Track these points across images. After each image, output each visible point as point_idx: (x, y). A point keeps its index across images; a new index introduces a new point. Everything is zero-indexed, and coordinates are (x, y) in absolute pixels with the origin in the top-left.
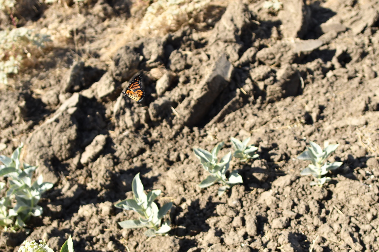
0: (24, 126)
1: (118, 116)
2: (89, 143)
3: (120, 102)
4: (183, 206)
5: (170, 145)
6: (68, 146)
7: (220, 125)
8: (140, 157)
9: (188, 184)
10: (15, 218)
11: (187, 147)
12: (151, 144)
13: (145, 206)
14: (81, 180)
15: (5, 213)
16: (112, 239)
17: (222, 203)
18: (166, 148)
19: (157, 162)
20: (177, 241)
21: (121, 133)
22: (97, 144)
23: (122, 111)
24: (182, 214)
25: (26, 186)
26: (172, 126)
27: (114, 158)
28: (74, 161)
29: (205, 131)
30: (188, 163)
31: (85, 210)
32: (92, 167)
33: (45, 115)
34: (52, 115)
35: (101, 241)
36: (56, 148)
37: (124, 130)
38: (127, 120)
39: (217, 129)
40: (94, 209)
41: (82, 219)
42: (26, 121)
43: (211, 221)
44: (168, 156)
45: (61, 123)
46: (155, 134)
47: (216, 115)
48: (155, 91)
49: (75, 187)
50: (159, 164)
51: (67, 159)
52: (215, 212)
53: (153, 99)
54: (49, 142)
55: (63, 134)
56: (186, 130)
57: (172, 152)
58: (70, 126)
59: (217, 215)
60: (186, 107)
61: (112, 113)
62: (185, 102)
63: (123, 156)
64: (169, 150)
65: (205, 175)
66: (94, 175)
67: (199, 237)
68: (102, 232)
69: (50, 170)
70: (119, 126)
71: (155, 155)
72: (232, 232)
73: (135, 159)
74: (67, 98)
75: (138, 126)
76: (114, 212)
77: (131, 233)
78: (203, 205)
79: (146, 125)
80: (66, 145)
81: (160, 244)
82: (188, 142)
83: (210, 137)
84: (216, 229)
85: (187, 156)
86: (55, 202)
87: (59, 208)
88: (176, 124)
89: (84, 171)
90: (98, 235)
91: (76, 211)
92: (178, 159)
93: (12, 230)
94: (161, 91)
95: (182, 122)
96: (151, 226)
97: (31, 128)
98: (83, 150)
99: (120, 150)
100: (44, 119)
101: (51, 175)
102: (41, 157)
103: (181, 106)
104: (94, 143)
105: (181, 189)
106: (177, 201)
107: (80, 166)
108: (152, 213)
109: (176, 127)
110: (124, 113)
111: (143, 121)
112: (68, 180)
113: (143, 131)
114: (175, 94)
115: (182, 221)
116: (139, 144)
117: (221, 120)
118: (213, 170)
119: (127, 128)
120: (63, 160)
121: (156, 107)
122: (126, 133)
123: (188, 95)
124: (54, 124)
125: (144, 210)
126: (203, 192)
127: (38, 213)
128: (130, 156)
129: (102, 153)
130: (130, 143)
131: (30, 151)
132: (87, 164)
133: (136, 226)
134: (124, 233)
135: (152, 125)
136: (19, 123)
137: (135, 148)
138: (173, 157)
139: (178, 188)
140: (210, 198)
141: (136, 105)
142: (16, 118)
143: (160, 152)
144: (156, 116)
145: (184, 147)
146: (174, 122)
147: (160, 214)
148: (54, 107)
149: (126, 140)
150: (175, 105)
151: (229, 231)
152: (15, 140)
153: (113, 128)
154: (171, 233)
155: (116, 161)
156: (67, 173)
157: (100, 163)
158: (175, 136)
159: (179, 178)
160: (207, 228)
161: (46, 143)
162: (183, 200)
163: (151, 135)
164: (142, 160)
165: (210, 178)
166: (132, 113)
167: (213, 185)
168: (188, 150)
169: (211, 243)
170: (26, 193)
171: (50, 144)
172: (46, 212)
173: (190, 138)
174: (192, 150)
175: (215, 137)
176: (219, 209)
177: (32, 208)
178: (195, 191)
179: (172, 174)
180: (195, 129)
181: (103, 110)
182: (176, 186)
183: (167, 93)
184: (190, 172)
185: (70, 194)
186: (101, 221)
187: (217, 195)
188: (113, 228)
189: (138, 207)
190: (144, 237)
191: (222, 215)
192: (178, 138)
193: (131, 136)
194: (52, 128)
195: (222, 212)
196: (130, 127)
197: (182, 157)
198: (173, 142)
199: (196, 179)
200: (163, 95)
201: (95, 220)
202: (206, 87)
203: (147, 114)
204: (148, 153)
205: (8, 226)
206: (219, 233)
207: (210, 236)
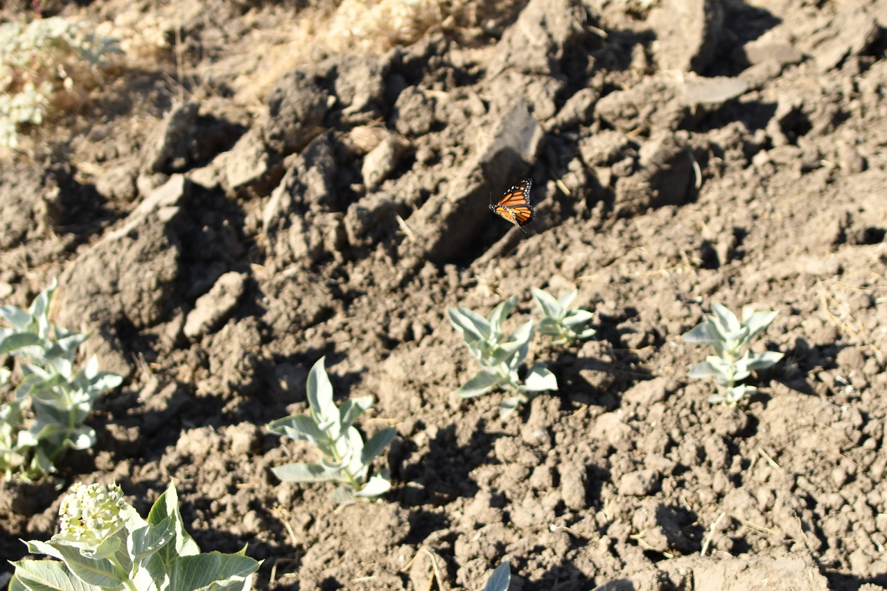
0: (54, 244)
1: (273, 231)
2: (206, 290)
3: (278, 199)
4: (419, 439)
5: (390, 303)
6: (157, 295)
7: (507, 263)
8: (321, 328)
9: (431, 390)
10: (30, 453)
11: (429, 309)
12: (347, 299)
13: (334, 432)
14: (185, 373)
15: (9, 441)
16: (253, 505)
17: (508, 436)
18: (381, 309)
19: (360, 340)
20: (405, 514)
21: (278, 270)
22: (223, 293)
23: (283, 220)
24: (415, 457)
25: (61, 379)
26: (396, 259)
27: (262, 326)
28: (169, 331)
29: (472, 275)
30: (431, 344)
31: (193, 441)
32: (210, 345)
33: (104, 223)
34: (120, 222)
35: (229, 511)
36: (128, 298)
37: (285, 264)
38: (295, 240)
39: (499, 272)
40: (215, 439)
41: (186, 460)
42: (61, 234)
43: (482, 474)
44: (386, 329)
45: (143, 241)
46: (357, 276)
47: (498, 239)
48: (359, 179)
49: (171, 389)
50: (365, 345)
51: (153, 324)
52: (491, 454)
53: (356, 197)
54: (114, 284)
55: (147, 266)
56: (428, 270)
57: (394, 320)
58: (163, 248)
59: (496, 462)
60: (432, 219)
61: (260, 224)
62: (430, 206)
63: (282, 324)
64: (387, 315)
65: (472, 371)
66: (214, 363)
67: (452, 510)
68: (232, 490)
69: (113, 347)
70: (274, 255)
71: (355, 323)
72: (529, 499)
73: (309, 332)
74: (155, 186)
75: (319, 257)
76: (261, 445)
77: (298, 495)
78: (464, 439)
79: (338, 256)
80: (151, 291)
81: (364, 520)
82: (432, 297)
83: (483, 289)
84: (493, 491)
85: (428, 330)
86: (123, 420)
87: (133, 434)
88: (407, 254)
89: (191, 353)
90: (223, 496)
91: (174, 442)
92: (409, 335)
93: (24, 478)
94: (375, 178)
95: (420, 251)
96: (344, 479)
97: (70, 251)
98: (190, 305)
99: (277, 310)
100: (101, 232)
101: (116, 358)
102: (94, 317)
103: (420, 214)
104: (216, 289)
105: (415, 401)
106: (405, 427)
107: (182, 342)
108: (350, 449)
109: (407, 263)
110: (288, 224)
111: (330, 245)
112: (154, 371)
113: (331, 267)
114: (406, 187)
115: (414, 472)
116: (320, 297)
117: (509, 251)
118: (491, 359)
119: (293, 259)
120: (142, 326)
121: (362, 214)
122: (292, 270)
123: (436, 191)
124: (127, 242)
125: (333, 442)
126: (465, 407)
127: (84, 441)
128: (299, 325)
129: (235, 313)
130: (298, 293)
131: (69, 303)
132: (199, 338)
133: (310, 478)
134: (283, 494)
135: (352, 254)
136: (42, 238)
137: (311, 307)
138: (397, 330)
139: (408, 399)
140: (481, 424)
141: (315, 208)
142: (35, 226)
143: (367, 318)
144: (361, 235)
145: (422, 309)
146: (401, 250)
147: (368, 453)
148: (124, 206)
149: (290, 286)
150: (406, 212)
151: (521, 497)
152: (32, 276)
153: (261, 259)
154: (388, 497)
155: (267, 334)
156: (151, 357)
157: (229, 336)
158: (403, 284)
159: (412, 376)
160: (471, 489)
161: (105, 285)
162: (420, 426)
163: (347, 279)
164: (326, 335)
165: (484, 378)
166: (306, 227)
167: (488, 394)
168: (431, 317)
169: (481, 521)
170: (58, 396)
171: (115, 289)
172: (103, 442)
173: (436, 288)
174: (441, 316)
175: (494, 288)
176: (501, 448)
177: (71, 430)
178: (447, 407)
179: (395, 366)
180: (450, 269)
181: (238, 216)
182: (403, 395)
183: (388, 185)
184: (437, 363)
185: (159, 403)
186: (230, 466)
187: (496, 417)
188: (258, 483)
189: (319, 434)
190: (328, 505)
191: (508, 462)
192: (410, 289)
193: (302, 277)
194: (122, 251)
195: (508, 454)
196: (301, 258)
197: (418, 330)
198: (397, 297)
199: (451, 379)
200: (377, 187)
201: (216, 462)
202: (478, 173)
203: (341, 229)
204: (339, 318)
205: (15, 470)
206: (499, 501)
207: (479, 506)
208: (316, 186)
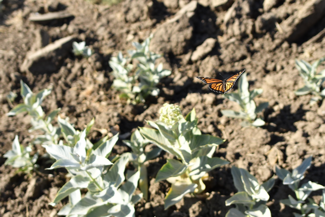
0: (149, 22)
1: (228, 24)
2: (200, 44)
3: (231, 12)
4: (276, 108)
5: (269, 56)
6: (184, 44)
7: (318, 45)
8: (241, 63)
9: (282, 91)
10: (137, 94)
11: (283, 60)
12: (252, 53)
13: (247, 100)
14: (190, 74)
15: (130, 89)
16: (212, 123)
17: (312, 111)
18: (265, 58)
19: (255, 69)
20: (269, 134)
21: (228, 39)
22: (207, 45)
23: (231, 21)
24: (274, 115)
25: (150, 70)
26: (273, 39)
27: (220, 60)
28: (186, 58)
29: (302, 48)
30: (283, 73)
31: (192, 97)
32: (200, 64)
33: (166, 16)
34: (172, 17)
35: (203, 124)
36: (173, 44)
37: (231, 37)
38: (236, 29)
39: (314, 48)
40: (200, 98)
41: (189, 104)
42: (152, 19)
43: (299, 124)
44: (266, 65)
45: (181, 24)
46: (257, 44)
47: (315, 35)
48: (262, 7)
49: (185, 79)
50: (257, 70)
51: (181, 54)
52: (304, 117)
53: (261, 14)
54: (169, 39)
55: (181, 33)
56: (285, 45)
57: (269, 63)
58: (188, 27)
59: (305, 120)
60: (290, 25)
61: (222, 21)
62: (290, 20)
63: (227, 60)
64: (267, 61)
65: (301, 85)
66: (201, 71)
67: (287, 136)
68: (205, 116)
69: (167, 61)
70: (227, 33)
71: (255, 62)
72: (317, 136)
73: (236, 64)
74: (186, 4)
75: (244, 36)
76: (216, 102)
77: (228, 122)
78: (294, 110)
79: (251, 36)
80: (182, 42)
81: (253, 134)
82: (286, 56)
83: (306, 54)
84: (304, 131)
85: (282, 68)
86: (167, 86)
87: (172, 92)
88: (278, 38)
89: (193, 67)
90: (201, 118)
91: (185, 97)
92: (275, 69)
93: (134, 103)
94: (269, 7)
95: (283, 37)
96: (247, 118)
97: (154, 26)
98: (194, 49)
99: (226, 54)
100: (165, 19)
101: (167, 65)
102: (161, 50)
103: (286, 23)
104: (204, 44)
105: (276, 94)
106: (271, 103)
107: (190, 62)
108: (251, 108)
109: (277, 41)
110: (233, 22)
111: (249, 31)
112: (180, 72)
113: (247, 40)
114: (281, 11)
115: (273, 120)
116: (242, 51)
117: (319, 40)
119: (234, 36)
120: (177, 55)
121: (263, 21)
122: (233, 40)
123: (292, 14)
124: (175, 24)
125: (245, 104)
126: (296, 98)
127: (155, 93)
128: (233, 60)
129: (210, 54)
130: (234, 48)
131: (153, 44)
132: (196, 61)
133: (234, 116)
134: (223, 120)
135: (256, 36)
136: (145, 20)
137: (238, 55)
138: (270, 67)
139: (273, 93)
140: (301, 106)
141: (244, 17)
142: (143, 15)
143: (259, 61)
144: (261, 29)
145: (281, 59)
146: (276, 36)
147: (257, 109)
148: (174, 11)
149: (232, 46)
150: (280, 21)
151: (314, 135)
152: (141, 33)
153: (222, 34)
154: (263, 127)
155: (222, 63)
156: (179, 66)
157: (208, 62)
158: (275, 49)
159: (276, 84)
160: (294, 129)
161: (166, 38)
162: (276, 103)
163: (253, 45)
164: (243, 65)
165: (306, 88)
166: (240, 24)
167: (306, 95)
168: (284, 63)
169: (298, 141)
170: (148, 76)
171: (169, 41)
172: (161, 94)
173: (288, 52)
174: (288, 63)
175: (311, 55)
176: (308, 116)
177: (151, 88)
178: (288, 97)
179: (269, 79)
180: (294, 45)
181: (215, 18)
182: (271, 91)
183: (274, 10)
184: (287, 81)
185: (181, 83)
186: (205, 108)
187: (308, 103)
188: (213, 115)
189: (241, 100)
190: (239, 127)
191: (311, 121)
192: (277, 51)
193: (237, 43)
194: (173, 27)
195: (311, 118)
196: (237, 36)
197: (278, 68)
198: (272, 54)
199: (291, 88)
200: (269, 11)
201: (200, 106)
202: (312, 8)
203: (254, 26)
204: (248, 60)
205: (131, 100)
206: (306, 135)
207: (297, 135)
208: (246, 8)
